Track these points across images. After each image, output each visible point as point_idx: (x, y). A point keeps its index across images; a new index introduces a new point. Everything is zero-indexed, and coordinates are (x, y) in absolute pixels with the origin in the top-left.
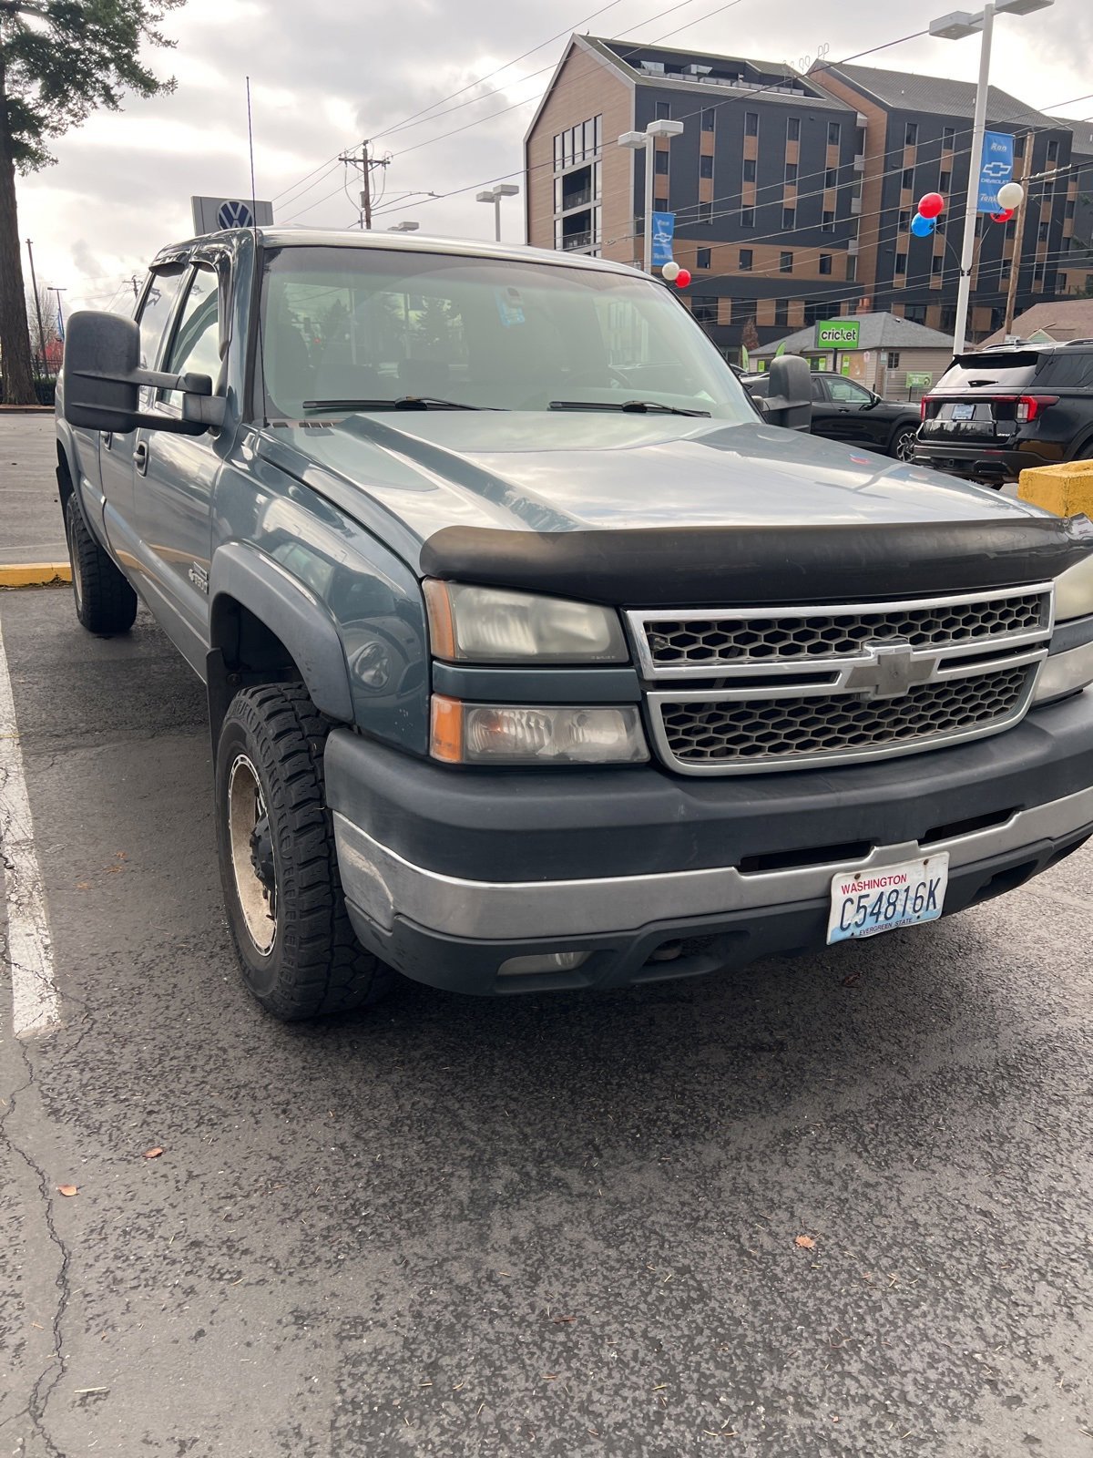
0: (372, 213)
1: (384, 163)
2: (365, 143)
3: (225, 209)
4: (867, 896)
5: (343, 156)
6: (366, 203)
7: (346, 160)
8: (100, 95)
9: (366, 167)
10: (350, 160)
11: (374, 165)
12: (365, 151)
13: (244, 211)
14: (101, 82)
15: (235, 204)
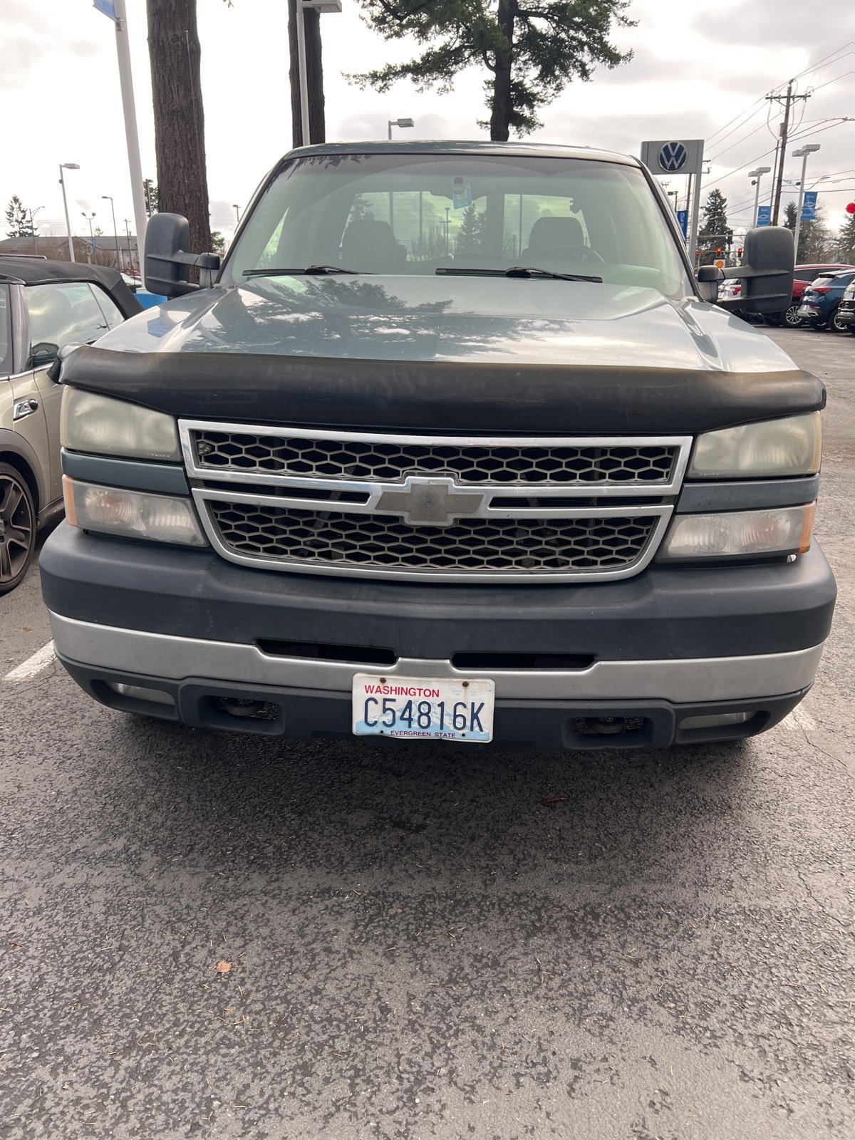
0: (788, 140)
1: (804, 97)
2: (792, 81)
3: (666, 149)
4: (394, 700)
5: (769, 96)
6: (784, 133)
7: (771, 98)
8: (578, 71)
9: (788, 102)
10: (775, 98)
11: (796, 99)
12: (790, 89)
13: (681, 148)
14: (580, 61)
15: (674, 144)
